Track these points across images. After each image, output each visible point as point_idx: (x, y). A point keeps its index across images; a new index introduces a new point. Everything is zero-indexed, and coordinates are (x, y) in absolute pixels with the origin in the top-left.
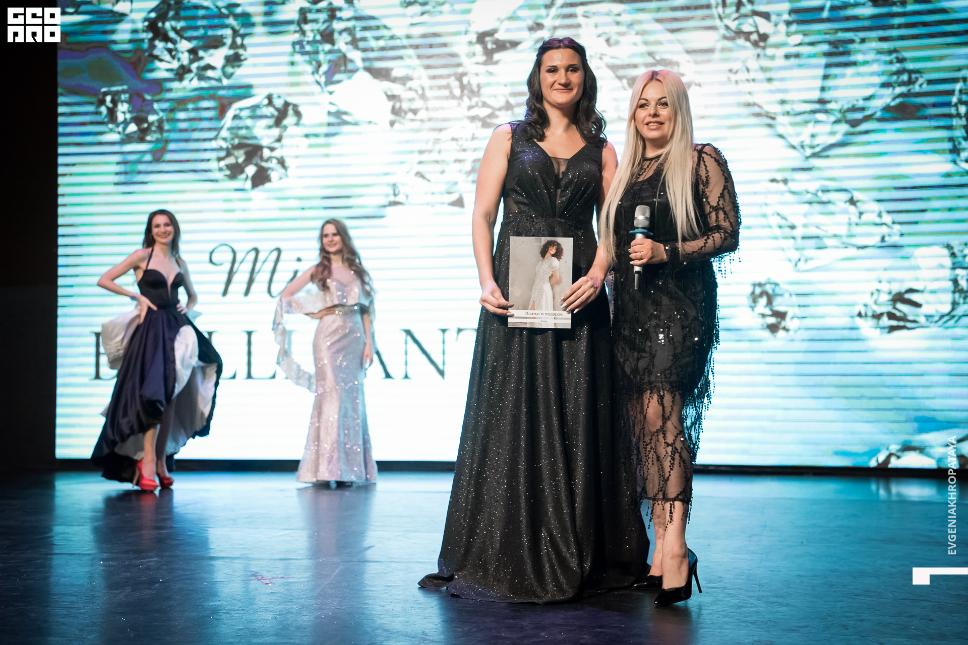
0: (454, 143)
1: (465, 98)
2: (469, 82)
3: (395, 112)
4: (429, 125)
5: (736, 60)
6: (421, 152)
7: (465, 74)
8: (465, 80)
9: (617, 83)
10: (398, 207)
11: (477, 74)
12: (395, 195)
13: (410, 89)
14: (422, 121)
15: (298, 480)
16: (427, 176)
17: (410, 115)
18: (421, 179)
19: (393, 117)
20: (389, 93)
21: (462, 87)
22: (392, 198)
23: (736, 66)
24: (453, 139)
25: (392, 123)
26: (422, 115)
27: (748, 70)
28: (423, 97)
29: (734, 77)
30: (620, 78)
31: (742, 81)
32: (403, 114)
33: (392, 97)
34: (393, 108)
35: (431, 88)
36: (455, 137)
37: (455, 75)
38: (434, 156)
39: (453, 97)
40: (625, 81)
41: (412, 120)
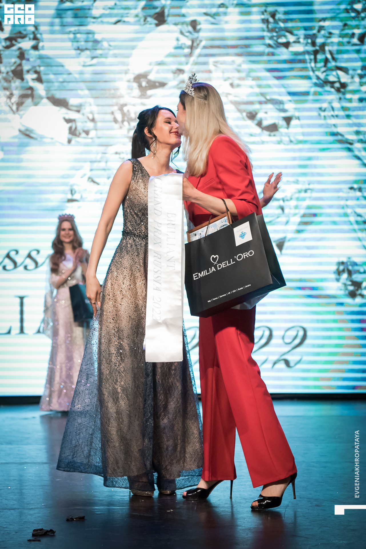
0: (118, 156)
1: (126, 123)
2: (128, 111)
3: (73, 132)
4: (98, 141)
5: (324, 101)
6: (92, 162)
7: (126, 105)
8: (125, 109)
9: (238, 115)
10: (74, 203)
11: (134, 105)
12: (72, 194)
13: (83, 114)
14: (92, 138)
15: (42, 409)
16: (96, 180)
17: (83, 135)
18: (92, 183)
19: (70, 136)
20: (67, 117)
21: (124, 114)
22: (70, 197)
23: (325, 105)
24: (116, 153)
25: (69, 141)
26: (92, 134)
27: (333, 109)
28: (93, 120)
29: (323, 114)
30: (240, 111)
31: (329, 116)
32: (77, 133)
33: (68, 121)
34: (70, 128)
35: (99, 113)
36: (118, 151)
37: (117, 104)
38: (102, 165)
39: (115, 121)
40: (244, 114)
41: (84, 138)
